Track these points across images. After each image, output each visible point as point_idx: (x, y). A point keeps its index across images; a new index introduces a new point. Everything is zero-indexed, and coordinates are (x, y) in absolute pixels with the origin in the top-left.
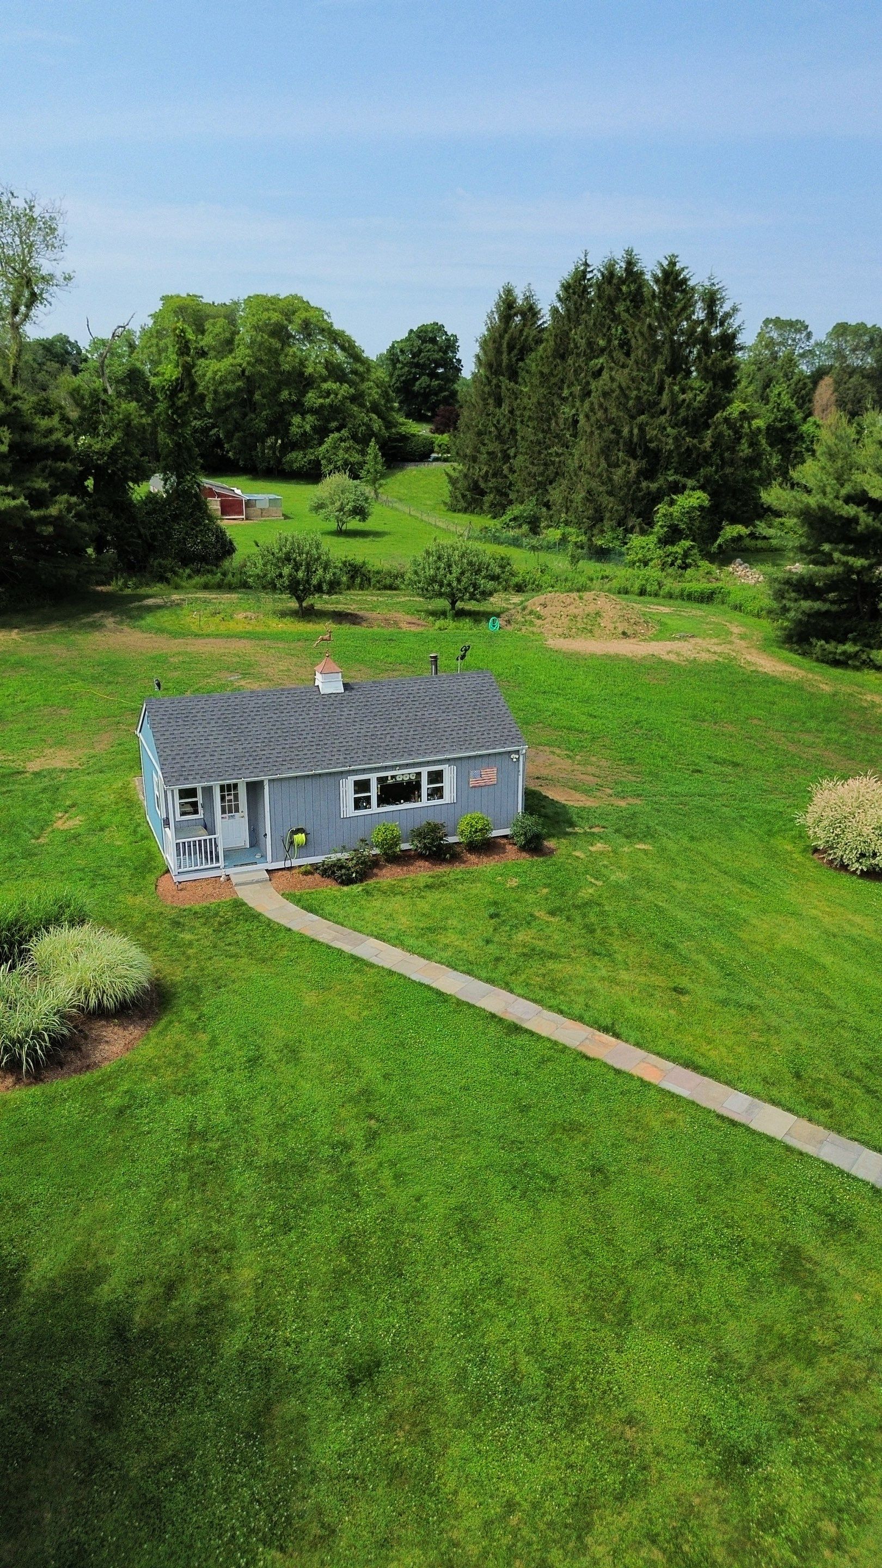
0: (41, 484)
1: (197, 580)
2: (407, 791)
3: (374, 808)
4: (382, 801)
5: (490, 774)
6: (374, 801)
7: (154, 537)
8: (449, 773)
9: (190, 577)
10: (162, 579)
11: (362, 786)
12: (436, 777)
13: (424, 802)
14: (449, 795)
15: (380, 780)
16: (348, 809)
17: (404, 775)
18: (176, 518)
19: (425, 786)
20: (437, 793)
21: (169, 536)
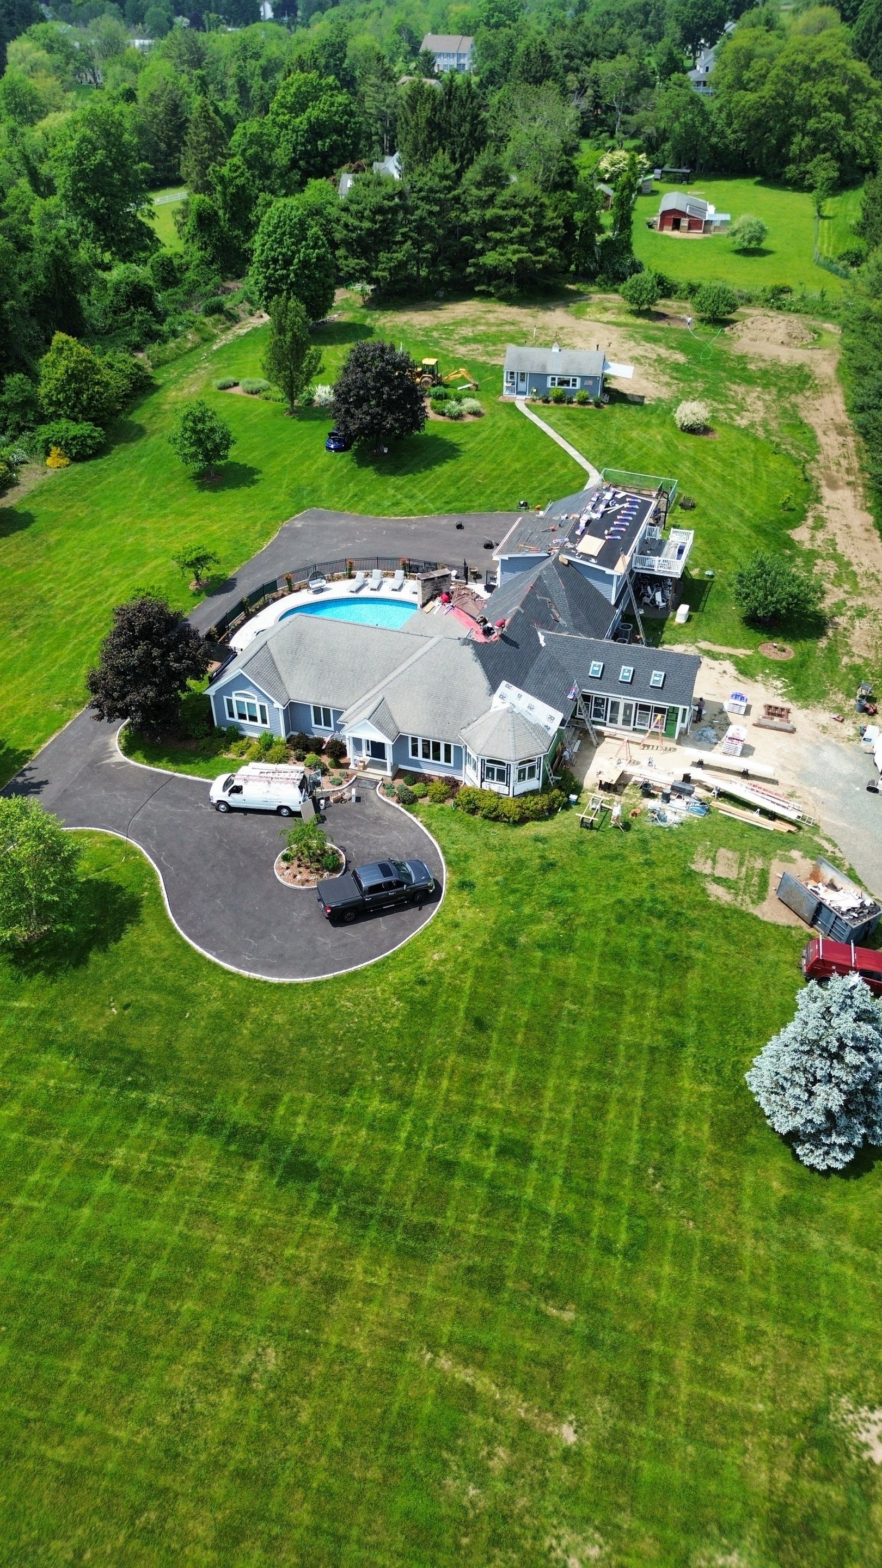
0: (543, 243)
1: (614, 288)
2: (567, 383)
4: (559, 385)
5: (590, 382)
6: (556, 384)
8: (578, 380)
10: (598, 286)
11: (553, 379)
12: (575, 380)
13: (570, 387)
14: (578, 387)
15: (559, 379)
16: (549, 385)
17: (566, 378)
20: (574, 385)
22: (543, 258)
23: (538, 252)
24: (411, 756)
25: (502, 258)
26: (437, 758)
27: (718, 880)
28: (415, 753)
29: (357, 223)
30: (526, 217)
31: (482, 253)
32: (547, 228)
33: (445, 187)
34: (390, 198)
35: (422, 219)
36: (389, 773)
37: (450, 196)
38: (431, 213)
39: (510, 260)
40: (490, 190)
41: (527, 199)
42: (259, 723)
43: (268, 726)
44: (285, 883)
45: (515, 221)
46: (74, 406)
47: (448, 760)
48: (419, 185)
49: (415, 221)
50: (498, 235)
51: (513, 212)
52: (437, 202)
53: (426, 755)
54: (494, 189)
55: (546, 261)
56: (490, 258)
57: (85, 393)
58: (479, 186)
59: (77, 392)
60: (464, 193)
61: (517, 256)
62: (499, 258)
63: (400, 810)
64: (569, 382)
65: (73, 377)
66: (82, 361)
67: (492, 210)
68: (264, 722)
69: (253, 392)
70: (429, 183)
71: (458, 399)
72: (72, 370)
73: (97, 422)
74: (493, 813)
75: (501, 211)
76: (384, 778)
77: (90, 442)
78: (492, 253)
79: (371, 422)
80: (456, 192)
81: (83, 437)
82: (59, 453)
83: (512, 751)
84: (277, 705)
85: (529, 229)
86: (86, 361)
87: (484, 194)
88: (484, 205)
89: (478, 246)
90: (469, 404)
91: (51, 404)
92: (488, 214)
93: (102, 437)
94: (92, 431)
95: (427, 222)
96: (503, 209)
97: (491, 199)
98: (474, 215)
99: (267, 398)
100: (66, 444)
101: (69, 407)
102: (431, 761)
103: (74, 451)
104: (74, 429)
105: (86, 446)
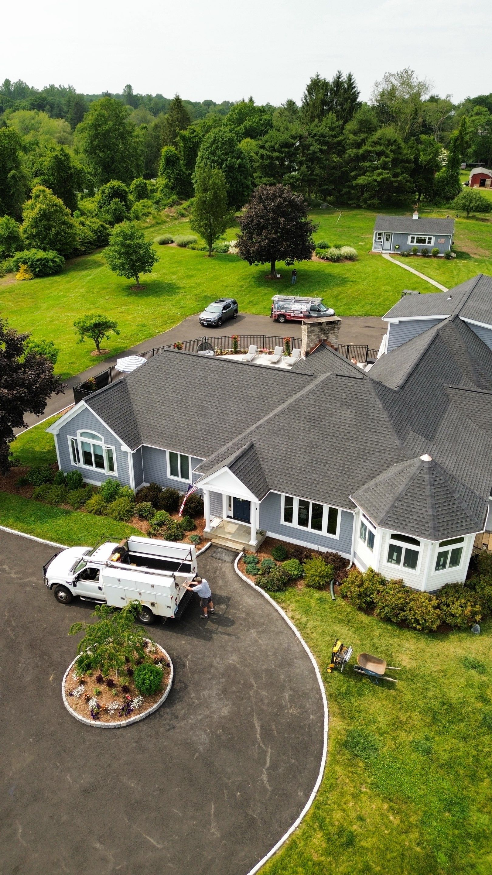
0: (399, 171)
1: (447, 206)
2: (423, 241)
3: (415, 244)
4: (417, 242)
5: (443, 240)
6: (415, 242)
7: (438, 190)
8: (433, 238)
9: (445, 204)
10: (435, 204)
11: (413, 238)
12: (430, 239)
13: (426, 244)
14: (432, 243)
15: (418, 237)
16: (409, 243)
17: (423, 237)
18: (447, 184)
19: (427, 241)
20: (429, 243)
21: (443, 190)
22: (399, 179)
23: (395, 175)
24: (283, 522)
25: (370, 178)
26: (317, 526)
28: (288, 517)
29: (269, 153)
30: (388, 152)
31: (355, 177)
32: (403, 161)
33: (332, 136)
34: (294, 138)
35: (315, 152)
36: (253, 542)
37: (336, 141)
38: (321, 151)
39: (376, 180)
40: (363, 136)
41: (389, 140)
42: (105, 471)
43: (115, 473)
44: (71, 710)
45: (380, 154)
46: (44, 239)
47: (332, 529)
48: (314, 132)
49: (310, 154)
50: (367, 164)
51: (379, 148)
52: (326, 143)
53: (303, 522)
54: (366, 135)
55: (400, 181)
56: (361, 180)
57: (53, 229)
58: (355, 134)
59: (48, 228)
60: (344, 139)
61: (381, 177)
62: (368, 180)
63: (262, 596)
64: (425, 240)
65: (45, 216)
66: (53, 205)
67: (364, 148)
68: (112, 469)
69: (183, 245)
70: (322, 131)
71: (338, 247)
72: (44, 211)
73: (60, 251)
74: (397, 615)
75: (370, 148)
76: (247, 548)
77: (51, 264)
78: (363, 177)
79: (269, 245)
80: (339, 139)
81: (47, 260)
82: (26, 270)
83: (430, 524)
84: (125, 448)
85: (390, 160)
86: (56, 205)
87: (359, 138)
88: (358, 145)
89: (353, 174)
90: (346, 250)
91: (28, 238)
92: (361, 151)
93: (62, 262)
94: (55, 257)
95: (318, 155)
96: (372, 147)
97: (364, 141)
98: (351, 152)
99: (193, 249)
100: (32, 264)
101: (39, 239)
102: (309, 529)
103: (37, 270)
104: (41, 254)
105: (48, 267)
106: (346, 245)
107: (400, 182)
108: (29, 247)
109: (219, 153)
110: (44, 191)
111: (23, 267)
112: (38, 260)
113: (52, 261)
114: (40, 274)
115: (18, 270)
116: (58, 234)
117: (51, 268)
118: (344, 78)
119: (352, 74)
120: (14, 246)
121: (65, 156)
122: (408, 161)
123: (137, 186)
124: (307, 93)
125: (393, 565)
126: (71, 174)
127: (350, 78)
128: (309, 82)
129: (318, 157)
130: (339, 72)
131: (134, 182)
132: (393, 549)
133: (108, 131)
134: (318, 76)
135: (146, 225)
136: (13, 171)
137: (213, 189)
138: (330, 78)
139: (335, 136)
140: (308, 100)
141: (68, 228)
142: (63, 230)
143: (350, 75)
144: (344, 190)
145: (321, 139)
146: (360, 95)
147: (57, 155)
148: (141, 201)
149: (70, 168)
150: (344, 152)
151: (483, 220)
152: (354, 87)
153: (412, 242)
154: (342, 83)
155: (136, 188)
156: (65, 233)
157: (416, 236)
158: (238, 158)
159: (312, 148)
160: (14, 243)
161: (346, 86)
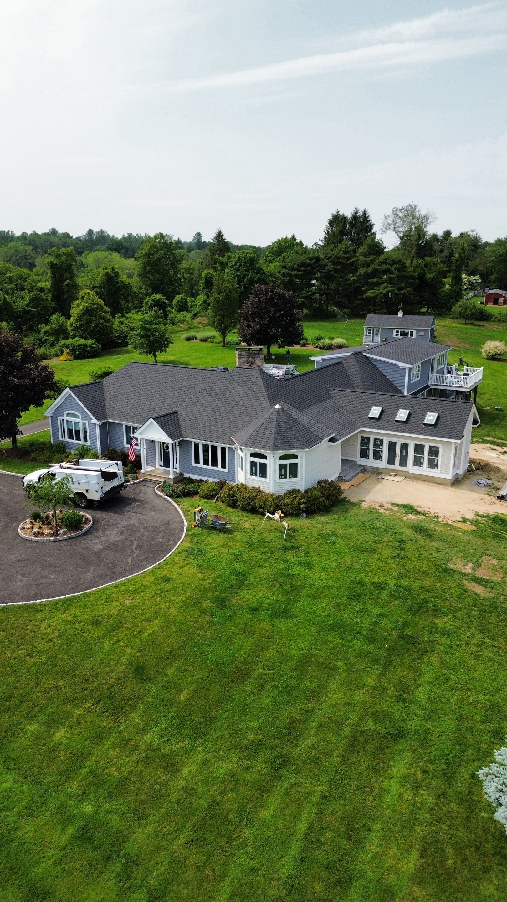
0: (403, 285)
2: (406, 334)
3: (399, 337)
4: (401, 335)
5: (423, 333)
6: (399, 335)
8: (415, 332)
11: (397, 332)
12: (412, 332)
13: (409, 337)
14: (414, 336)
16: (394, 336)
17: (406, 331)
19: (409, 334)
20: (411, 335)
22: (403, 292)
23: (400, 289)
24: (194, 464)
25: (377, 291)
26: (215, 464)
27: (479, 581)
29: (288, 272)
30: (393, 269)
31: (365, 291)
32: (407, 277)
33: (345, 258)
34: (310, 259)
35: (329, 271)
36: (171, 477)
37: (349, 262)
38: (336, 270)
39: (381, 293)
40: (372, 257)
41: (394, 260)
42: (81, 442)
43: (88, 443)
44: (21, 534)
45: (385, 272)
46: (86, 330)
47: (224, 466)
48: (330, 255)
49: (325, 272)
50: (375, 280)
51: (384, 267)
52: (340, 264)
53: (206, 462)
54: (375, 256)
55: (404, 293)
56: (370, 294)
57: (94, 323)
58: (365, 256)
59: (89, 322)
60: (357, 261)
61: (386, 290)
62: (375, 293)
63: (167, 500)
64: (408, 333)
65: (87, 312)
66: (95, 304)
67: (372, 267)
68: (86, 440)
69: (204, 340)
70: (336, 254)
71: (331, 339)
72: (87, 308)
73: (98, 341)
74: (249, 504)
75: (377, 267)
76: (167, 481)
77: (89, 349)
78: (371, 291)
79: (261, 329)
80: (351, 260)
81: (86, 346)
82: (68, 353)
83: (272, 443)
84: (94, 421)
85: (395, 276)
86: (98, 304)
87: (368, 260)
88: (367, 265)
89: (363, 289)
90: (338, 341)
91: (73, 330)
92: (370, 270)
93: (99, 348)
94: (93, 344)
95: (332, 273)
96: (379, 265)
97: (372, 261)
98: (362, 271)
99: (212, 342)
100: (73, 348)
101: (82, 330)
102: (210, 467)
103: (77, 353)
104: (82, 341)
105: (86, 351)
106: (338, 337)
107: (404, 295)
108: (74, 336)
109: (242, 269)
110: (89, 293)
111: (66, 351)
112: (79, 345)
113: (90, 346)
114: (78, 357)
115: (62, 353)
116: (97, 326)
117: (88, 352)
118: (360, 213)
119: (366, 210)
120: (62, 336)
121: (115, 273)
122: (412, 277)
123: (179, 301)
124: (328, 225)
125: (254, 477)
126: (119, 287)
127: (365, 213)
128: (330, 217)
129: (332, 275)
130: (356, 209)
131: (176, 298)
132: (253, 464)
133: (159, 259)
134: (338, 212)
135: (180, 329)
136: (68, 281)
137: (225, 291)
138: (348, 213)
139: (348, 258)
140: (330, 232)
141: (105, 322)
142: (102, 324)
143: (365, 210)
144: (356, 302)
145: (335, 260)
146: (374, 226)
147: (107, 272)
148: (181, 313)
149: (118, 282)
150: (356, 271)
151: (479, 326)
152: (369, 220)
153: (397, 335)
154: (359, 217)
155: (177, 303)
156: (103, 326)
157: (400, 330)
158: (257, 274)
159: (327, 268)
160: (62, 334)
161: (362, 219)
